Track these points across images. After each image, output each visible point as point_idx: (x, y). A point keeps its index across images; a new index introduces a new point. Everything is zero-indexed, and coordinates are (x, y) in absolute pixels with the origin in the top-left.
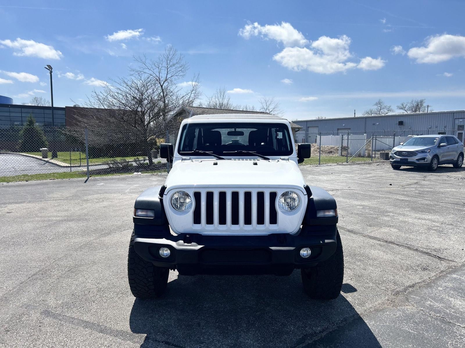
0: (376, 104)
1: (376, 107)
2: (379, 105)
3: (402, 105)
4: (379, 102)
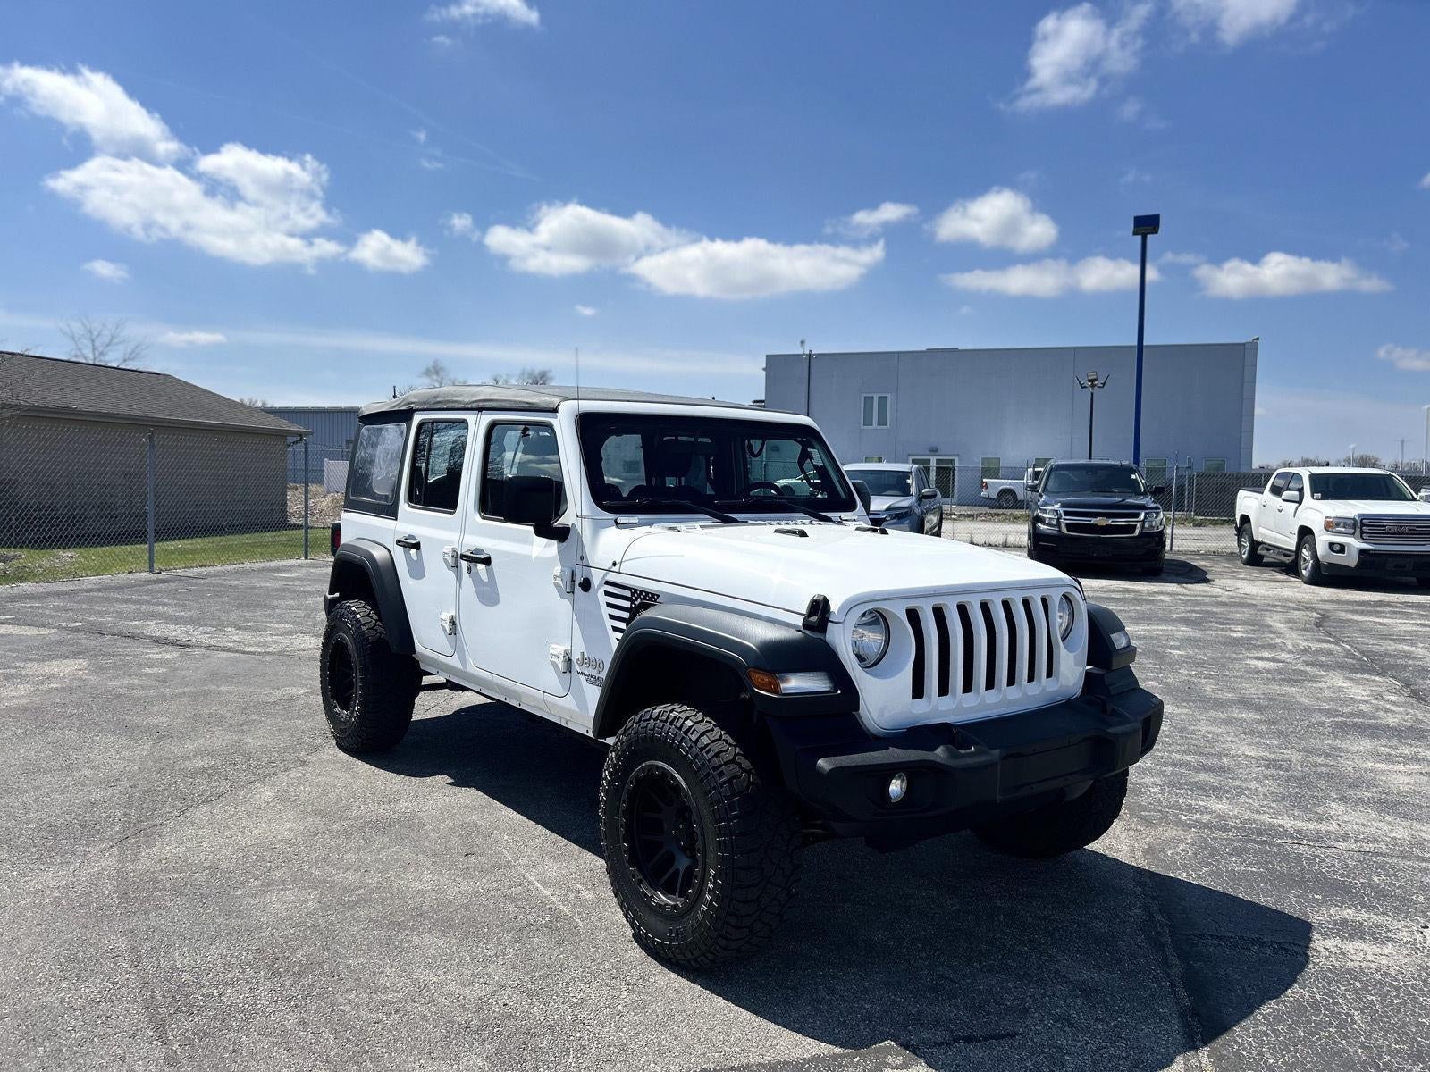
0: (427, 373)
1: (426, 381)
2: (435, 377)
3: (495, 380)
4: (434, 367)
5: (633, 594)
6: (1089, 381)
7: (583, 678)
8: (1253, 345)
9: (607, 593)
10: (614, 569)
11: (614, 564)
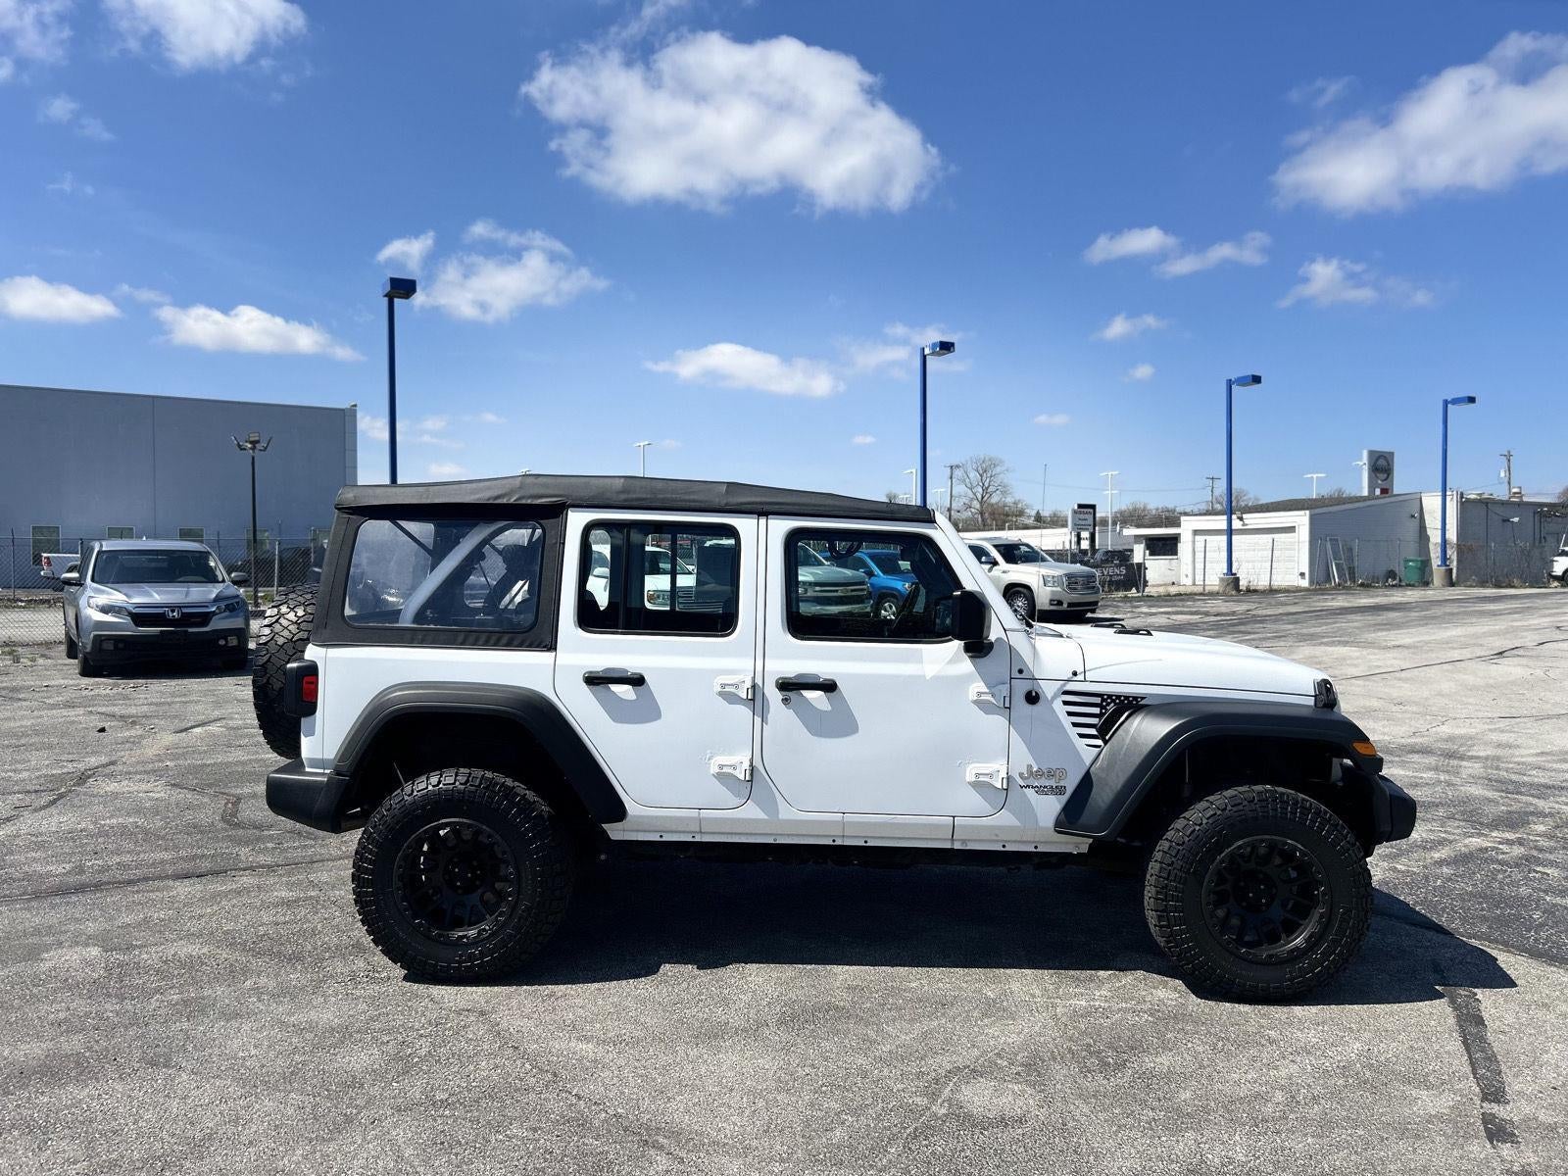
5: (1103, 700)
6: (251, 442)
7: (1030, 792)
8: (353, 409)
9: (1066, 703)
10: (1075, 678)
11: (1075, 674)
